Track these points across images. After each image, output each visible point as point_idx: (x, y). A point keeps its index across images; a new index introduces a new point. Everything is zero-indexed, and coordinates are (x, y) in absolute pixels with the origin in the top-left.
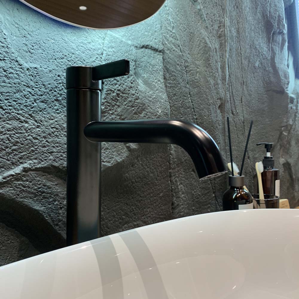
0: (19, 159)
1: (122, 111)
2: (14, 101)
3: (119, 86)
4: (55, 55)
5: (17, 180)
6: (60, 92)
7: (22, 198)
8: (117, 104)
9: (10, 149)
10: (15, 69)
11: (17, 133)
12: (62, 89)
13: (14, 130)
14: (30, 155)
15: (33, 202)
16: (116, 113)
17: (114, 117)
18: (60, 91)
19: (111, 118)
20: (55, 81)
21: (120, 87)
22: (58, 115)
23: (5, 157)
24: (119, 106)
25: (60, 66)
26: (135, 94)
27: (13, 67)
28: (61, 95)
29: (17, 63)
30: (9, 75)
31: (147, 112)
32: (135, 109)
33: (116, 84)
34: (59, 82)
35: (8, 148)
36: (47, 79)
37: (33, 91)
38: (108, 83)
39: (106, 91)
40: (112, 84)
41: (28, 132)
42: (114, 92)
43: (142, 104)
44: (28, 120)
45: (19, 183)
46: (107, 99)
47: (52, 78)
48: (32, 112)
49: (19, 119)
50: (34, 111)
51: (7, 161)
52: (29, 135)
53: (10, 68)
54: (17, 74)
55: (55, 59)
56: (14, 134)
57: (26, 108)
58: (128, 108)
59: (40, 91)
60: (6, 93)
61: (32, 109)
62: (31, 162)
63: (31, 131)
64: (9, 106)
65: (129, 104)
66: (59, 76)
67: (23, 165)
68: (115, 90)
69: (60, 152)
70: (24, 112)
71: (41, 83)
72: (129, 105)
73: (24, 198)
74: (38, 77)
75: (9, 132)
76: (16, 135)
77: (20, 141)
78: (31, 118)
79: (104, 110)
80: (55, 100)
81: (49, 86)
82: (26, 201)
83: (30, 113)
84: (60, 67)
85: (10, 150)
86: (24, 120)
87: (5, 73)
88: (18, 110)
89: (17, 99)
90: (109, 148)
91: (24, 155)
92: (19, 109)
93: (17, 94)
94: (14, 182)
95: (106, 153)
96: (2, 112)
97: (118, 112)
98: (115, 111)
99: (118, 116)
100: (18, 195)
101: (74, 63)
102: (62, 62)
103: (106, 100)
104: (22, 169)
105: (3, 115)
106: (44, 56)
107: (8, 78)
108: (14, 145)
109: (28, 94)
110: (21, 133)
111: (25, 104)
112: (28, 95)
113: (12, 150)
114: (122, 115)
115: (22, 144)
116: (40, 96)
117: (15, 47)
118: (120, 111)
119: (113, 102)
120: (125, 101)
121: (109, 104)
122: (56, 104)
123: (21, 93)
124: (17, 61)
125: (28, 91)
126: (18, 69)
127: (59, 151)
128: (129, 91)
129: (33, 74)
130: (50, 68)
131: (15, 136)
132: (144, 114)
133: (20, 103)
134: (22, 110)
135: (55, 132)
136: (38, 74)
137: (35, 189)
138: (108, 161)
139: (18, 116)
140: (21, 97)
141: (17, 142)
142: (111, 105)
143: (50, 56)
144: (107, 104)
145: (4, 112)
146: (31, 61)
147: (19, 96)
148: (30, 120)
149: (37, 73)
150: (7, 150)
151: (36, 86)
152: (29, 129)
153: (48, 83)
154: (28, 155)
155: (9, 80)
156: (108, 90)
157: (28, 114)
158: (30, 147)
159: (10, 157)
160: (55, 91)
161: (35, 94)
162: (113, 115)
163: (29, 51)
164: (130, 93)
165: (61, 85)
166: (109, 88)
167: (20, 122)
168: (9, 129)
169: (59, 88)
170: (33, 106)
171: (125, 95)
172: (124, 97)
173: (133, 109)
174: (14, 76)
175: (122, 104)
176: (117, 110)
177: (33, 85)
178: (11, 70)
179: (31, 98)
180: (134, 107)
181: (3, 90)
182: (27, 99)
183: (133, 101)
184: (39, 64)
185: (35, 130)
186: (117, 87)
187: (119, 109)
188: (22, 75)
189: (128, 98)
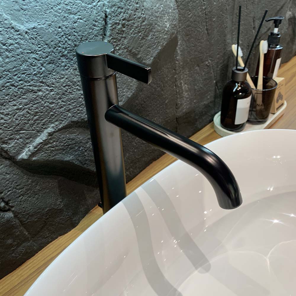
0: (42, 126)
1: (129, 42)
2: (23, 74)
4: (51, 3)
5: (46, 144)
6: (64, 46)
7: (53, 156)
8: (123, 36)
9: (32, 120)
10: (13, 38)
11: (34, 105)
12: (66, 41)
13: (31, 102)
14: (50, 119)
15: (63, 156)
16: (123, 47)
17: (121, 52)
18: (64, 44)
20: (56, 35)
21: (125, 15)
22: (67, 72)
23: (30, 129)
24: (125, 38)
25: (59, 15)
26: (141, 17)
27: (11, 36)
28: (66, 49)
29: (13, 29)
30: (10, 48)
31: (155, 33)
32: (142, 34)
33: (121, 12)
34: (61, 35)
35: (30, 120)
36: (48, 36)
37: (38, 55)
38: (112, 16)
39: (111, 27)
40: (117, 15)
41: (44, 100)
42: (119, 24)
43: (149, 25)
44: (40, 88)
45: (48, 146)
46: (113, 35)
47: (54, 33)
48: (42, 78)
49: (33, 90)
50: (44, 77)
51: (32, 131)
52: (45, 103)
53: (8, 38)
54: (16, 43)
55: (52, 8)
56: (32, 106)
57: (36, 76)
58: (135, 35)
59: (44, 52)
60: (13, 69)
61: (42, 75)
62: (53, 125)
63: (46, 98)
64: (20, 81)
65: (136, 30)
66: (59, 27)
67: (47, 130)
68: (120, 20)
69: (76, 107)
70: (35, 81)
71: (43, 44)
72: (136, 31)
73: (55, 155)
74: (38, 38)
75: (26, 107)
76: (34, 106)
77: (39, 111)
78: (43, 85)
80: (61, 56)
81: (52, 43)
82: (58, 157)
83: (41, 80)
84: (59, 16)
85: (32, 122)
86: (38, 90)
87: (4, 47)
88: (29, 82)
89: (25, 70)
91: (46, 121)
92: (30, 80)
93: (24, 66)
94: (44, 147)
96: (15, 90)
97: (125, 44)
98: (122, 45)
99: (126, 49)
100: (50, 155)
101: (73, 5)
102: (60, 9)
103: (112, 37)
104: (47, 134)
105: (17, 93)
106: (39, 9)
107: (10, 51)
108: (35, 116)
109: (34, 61)
110: (38, 103)
111: (33, 73)
112: (34, 63)
113: (34, 121)
114: (129, 47)
115: (42, 113)
116: (45, 58)
117: (6, 11)
119: (119, 36)
121: (115, 40)
122: (63, 61)
123: (27, 63)
124: (13, 28)
125: (33, 58)
126: (16, 37)
127: (75, 107)
128: (135, 15)
129: (32, 36)
130: (49, 21)
131: (33, 108)
132: (151, 36)
133: (29, 74)
134: (32, 80)
135: (67, 89)
136: (38, 35)
137: (62, 146)
139: (31, 88)
140: (28, 67)
141: (37, 112)
142: (117, 40)
143: (46, 6)
144: (113, 41)
145: (17, 89)
146: (26, 21)
147: (25, 67)
148: (42, 87)
149: (36, 33)
150: (29, 122)
151: (40, 49)
152: (44, 97)
153: (50, 40)
154: (49, 120)
155: (11, 54)
156: (113, 25)
157: (40, 82)
158: (49, 113)
159: (34, 127)
160: (59, 47)
161: (40, 58)
162: (120, 50)
163: (21, 9)
164: (136, 17)
165: (64, 37)
166: (113, 22)
167: (34, 93)
168: (26, 104)
169: (62, 42)
170: (41, 72)
171: (130, 22)
172: (130, 25)
173: (140, 34)
174: (15, 47)
175: (128, 34)
176: (124, 42)
177: (36, 49)
178: (10, 41)
179: (37, 64)
180: (141, 31)
181: (9, 66)
182: (34, 67)
183: (139, 25)
184: (36, 21)
185: (49, 96)
186: (121, 16)
187: (125, 41)
188: (22, 42)
189: (134, 24)
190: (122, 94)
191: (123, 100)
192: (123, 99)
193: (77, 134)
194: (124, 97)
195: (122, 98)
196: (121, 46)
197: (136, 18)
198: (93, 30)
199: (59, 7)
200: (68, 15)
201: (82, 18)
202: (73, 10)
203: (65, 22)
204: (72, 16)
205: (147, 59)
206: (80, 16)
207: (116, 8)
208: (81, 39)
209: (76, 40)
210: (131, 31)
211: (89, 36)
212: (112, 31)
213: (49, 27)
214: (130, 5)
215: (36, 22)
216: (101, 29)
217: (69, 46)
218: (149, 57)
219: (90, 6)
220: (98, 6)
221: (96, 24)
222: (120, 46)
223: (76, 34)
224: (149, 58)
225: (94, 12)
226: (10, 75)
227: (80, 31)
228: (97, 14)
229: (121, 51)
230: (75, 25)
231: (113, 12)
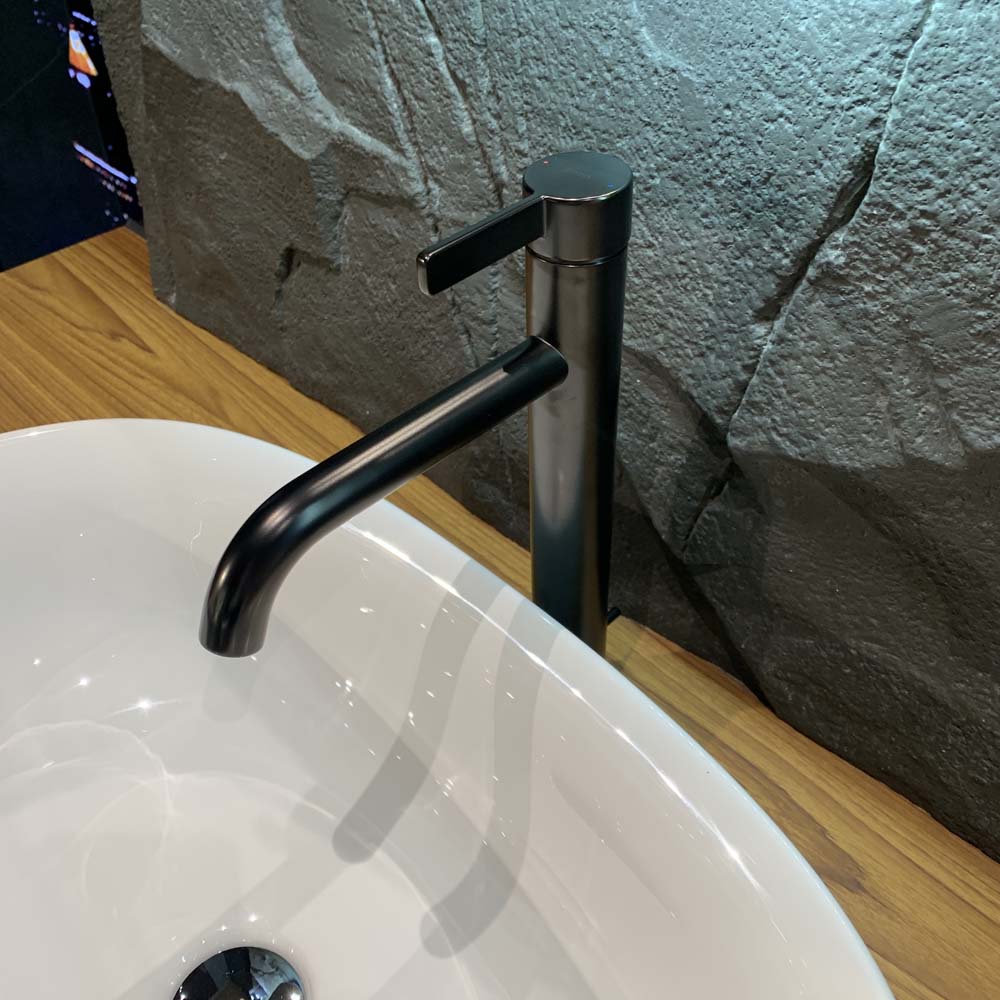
1: (918, 302)
3: (941, 196)
4: (730, 30)
6: (723, 164)
8: (904, 265)
10: (629, 67)
12: (730, 154)
16: (889, 299)
17: (875, 308)
18: (724, 158)
19: (861, 309)
20: (715, 121)
21: (940, 202)
22: (704, 232)
25: (739, 73)
27: (627, 60)
28: (723, 172)
29: (635, 48)
30: (615, 83)
32: (990, 317)
33: (928, 185)
34: (725, 128)
36: (696, 110)
37: (658, 141)
38: (885, 173)
40: (905, 183)
42: (901, 216)
46: (863, 235)
47: (710, 112)
48: (645, 200)
53: (619, 61)
54: (630, 82)
55: (730, 45)
58: (955, 301)
59: (673, 144)
60: (604, 133)
61: (648, 194)
65: (966, 286)
66: (728, 107)
68: (910, 208)
69: (680, 336)
71: (679, 121)
72: (966, 291)
74: (676, 100)
78: (642, 218)
79: (841, 273)
80: (705, 183)
81: (697, 135)
83: (640, 203)
84: (739, 78)
87: (606, 75)
90: (817, 403)
95: (801, 412)
97: (898, 297)
98: (888, 292)
99: (896, 314)
101: (783, 66)
102: (746, 60)
103: (856, 238)
109: (645, 148)
112: (645, 151)
114: (911, 317)
116: (671, 160)
118: (907, 299)
119: (888, 256)
120: (947, 269)
121: (866, 257)
122: (707, 198)
123: (632, 141)
124: (636, 44)
125: (647, 139)
126: (636, 69)
127: (679, 332)
128: (985, 230)
129: (665, 88)
130: (712, 75)
135: (685, 276)
136: (677, 92)
138: (793, 437)
140: (629, 152)
142: (875, 262)
144: (857, 253)
146: (672, 43)
147: (625, 148)
149: (675, 86)
151: (668, 129)
153: (694, 124)
155: (612, 99)
160: (710, 156)
161: (661, 151)
162: (877, 303)
164: (986, 241)
165: (730, 139)
166: (880, 195)
169: (722, 148)
170: (649, 186)
171: (957, 241)
172: (948, 252)
173: (982, 313)
174: (624, 89)
175: (929, 274)
176: (898, 288)
177: (661, 123)
178: (620, 70)
179: (649, 160)
180: (988, 306)
181: (599, 122)
182: (640, 162)
183: (991, 281)
184: (687, 57)
185: (640, 252)
186: (924, 197)
187: (908, 289)
188: (642, 86)
189: (971, 259)
190: (811, 428)
191: (805, 449)
192: (805, 445)
193: (660, 402)
194: (814, 444)
195: (805, 440)
196: (883, 293)
197: (988, 247)
198: (809, 174)
199: (747, 53)
200: (762, 89)
201: (793, 120)
202: (777, 82)
203: (748, 101)
204: (769, 96)
205: (978, 425)
206: (791, 112)
207: (915, 157)
208: (766, 176)
209: (753, 169)
210: (946, 277)
211: (792, 186)
212: (866, 221)
213: (706, 89)
214: (983, 181)
215: (688, 61)
216: (832, 189)
217: (732, 170)
218: (991, 423)
219: (829, 99)
220: (851, 112)
221: (827, 163)
222: (877, 288)
223: (760, 152)
224: (988, 428)
225: (835, 127)
226: (594, 141)
227: (772, 153)
228: (839, 136)
229: (876, 306)
230: (767, 125)
231: (896, 164)
